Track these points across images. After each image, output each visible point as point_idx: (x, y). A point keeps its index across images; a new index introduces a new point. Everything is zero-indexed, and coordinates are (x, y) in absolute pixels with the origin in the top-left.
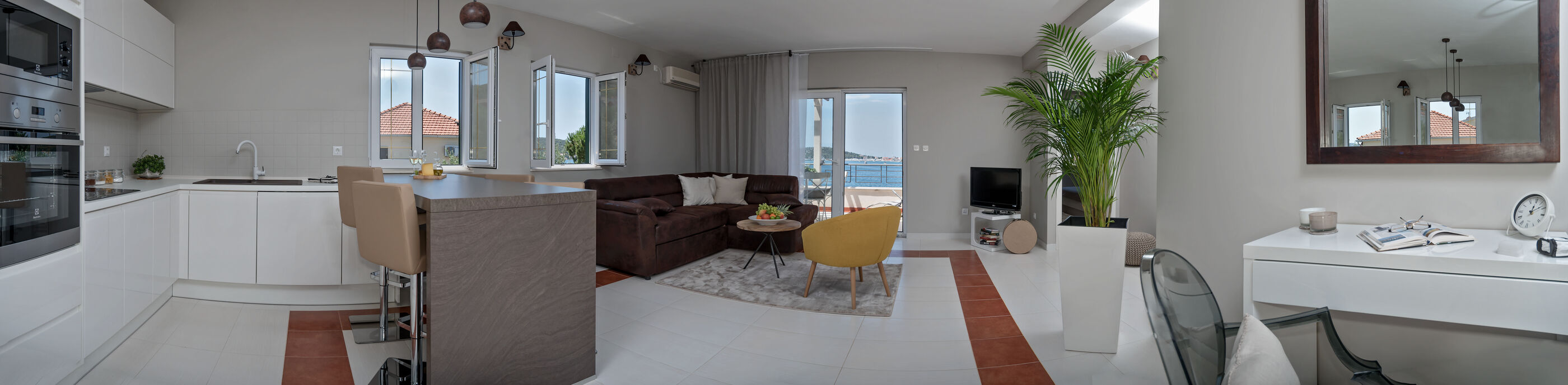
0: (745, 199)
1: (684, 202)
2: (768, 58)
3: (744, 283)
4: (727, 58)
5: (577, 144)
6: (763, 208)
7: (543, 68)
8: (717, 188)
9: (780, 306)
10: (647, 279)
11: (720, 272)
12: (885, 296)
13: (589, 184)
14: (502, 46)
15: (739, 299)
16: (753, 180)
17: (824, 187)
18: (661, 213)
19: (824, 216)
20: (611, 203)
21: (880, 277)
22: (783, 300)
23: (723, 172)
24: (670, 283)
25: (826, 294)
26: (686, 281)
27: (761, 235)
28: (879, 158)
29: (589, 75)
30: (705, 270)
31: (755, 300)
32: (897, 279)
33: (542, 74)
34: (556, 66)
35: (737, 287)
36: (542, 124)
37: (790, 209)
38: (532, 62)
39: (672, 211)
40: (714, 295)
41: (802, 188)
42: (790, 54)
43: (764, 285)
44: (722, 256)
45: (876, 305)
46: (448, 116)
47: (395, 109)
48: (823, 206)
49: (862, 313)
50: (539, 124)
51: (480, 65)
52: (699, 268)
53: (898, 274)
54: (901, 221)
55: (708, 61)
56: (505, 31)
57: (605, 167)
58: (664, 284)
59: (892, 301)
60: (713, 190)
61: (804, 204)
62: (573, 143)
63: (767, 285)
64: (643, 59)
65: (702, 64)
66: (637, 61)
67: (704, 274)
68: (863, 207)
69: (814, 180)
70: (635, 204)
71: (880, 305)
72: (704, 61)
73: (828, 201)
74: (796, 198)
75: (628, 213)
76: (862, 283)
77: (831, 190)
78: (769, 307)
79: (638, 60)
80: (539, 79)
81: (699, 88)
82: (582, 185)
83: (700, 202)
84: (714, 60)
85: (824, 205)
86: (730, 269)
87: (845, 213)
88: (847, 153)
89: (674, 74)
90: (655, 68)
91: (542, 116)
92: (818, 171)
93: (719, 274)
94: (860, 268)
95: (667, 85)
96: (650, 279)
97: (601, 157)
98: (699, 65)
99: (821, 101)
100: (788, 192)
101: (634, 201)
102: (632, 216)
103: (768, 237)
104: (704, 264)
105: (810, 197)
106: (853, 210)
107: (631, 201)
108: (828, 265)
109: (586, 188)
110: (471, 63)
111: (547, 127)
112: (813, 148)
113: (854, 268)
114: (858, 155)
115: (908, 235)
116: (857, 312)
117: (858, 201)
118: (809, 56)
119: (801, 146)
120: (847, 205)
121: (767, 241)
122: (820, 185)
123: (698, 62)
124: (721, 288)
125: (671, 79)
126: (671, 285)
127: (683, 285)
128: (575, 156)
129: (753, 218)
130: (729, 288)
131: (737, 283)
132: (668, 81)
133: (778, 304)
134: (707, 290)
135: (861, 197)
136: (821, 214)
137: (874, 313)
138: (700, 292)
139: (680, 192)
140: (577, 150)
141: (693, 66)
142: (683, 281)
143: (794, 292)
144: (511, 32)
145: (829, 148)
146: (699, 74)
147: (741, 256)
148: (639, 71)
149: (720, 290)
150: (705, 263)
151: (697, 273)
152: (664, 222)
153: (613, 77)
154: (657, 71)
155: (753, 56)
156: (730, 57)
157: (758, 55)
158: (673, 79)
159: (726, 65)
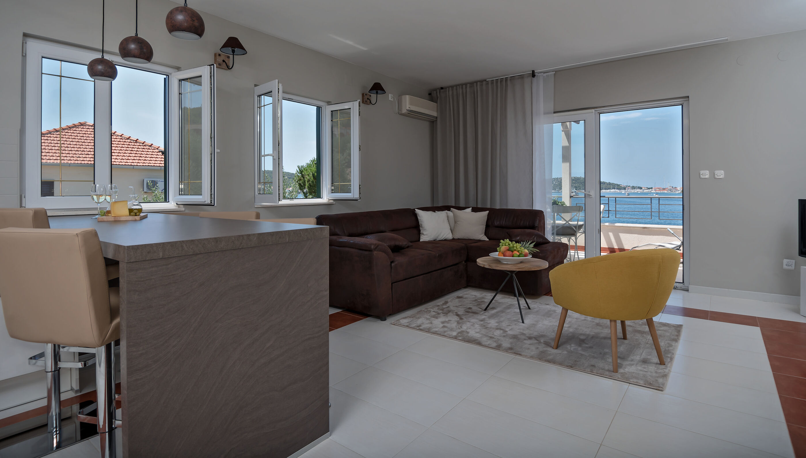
0: (485, 234)
1: (421, 237)
2: (509, 82)
3: (484, 326)
4: (466, 84)
5: (307, 178)
6: (505, 244)
7: (268, 94)
8: (455, 222)
9: (526, 356)
10: (382, 320)
11: (459, 313)
12: (657, 364)
13: (320, 220)
14: (220, 64)
15: (479, 344)
16: (493, 214)
17: (575, 223)
18: (397, 249)
19: (576, 256)
20: (345, 239)
21: (649, 337)
22: (528, 349)
23: (462, 205)
24: (406, 324)
25: (580, 349)
26: (423, 321)
27: (503, 274)
28: (649, 189)
29: (320, 103)
30: (442, 310)
31: (497, 346)
32: (673, 343)
33: (267, 100)
34: (283, 92)
35: (478, 330)
36: (268, 155)
37: (535, 246)
38: (256, 85)
39: (408, 247)
40: (452, 338)
41: (549, 223)
42: (533, 75)
43: (507, 330)
44: (461, 295)
45: (644, 373)
46: (149, 142)
47: (66, 129)
48: (574, 244)
49: (626, 379)
50: (265, 156)
51: (192, 85)
52: (437, 308)
53: (676, 337)
54: (680, 268)
55: (446, 88)
56: (222, 48)
57: (337, 201)
58: (401, 325)
59: (667, 371)
60: (452, 224)
61: (551, 241)
62: (303, 176)
63: (510, 330)
64: (377, 88)
65: (440, 92)
66: (370, 90)
67: (442, 315)
68: (626, 248)
69: (563, 215)
70: (370, 240)
71: (649, 373)
72: (442, 88)
73: (581, 239)
74: (542, 234)
75: (363, 250)
76: (626, 342)
77: (584, 226)
78: (513, 356)
79: (372, 89)
80: (264, 106)
81: (437, 118)
82: (314, 220)
83: (438, 237)
84: (452, 87)
85: (576, 243)
86: (470, 310)
87: (602, 254)
88: (604, 183)
89: (411, 104)
90: (390, 97)
91: (268, 147)
92: (568, 204)
93: (458, 315)
94: (623, 323)
95: (403, 115)
96: (385, 320)
97: (333, 191)
98: (437, 92)
99: (570, 125)
100: (533, 227)
101: (369, 236)
102: (367, 253)
103: (512, 277)
104: (441, 303)
105: (558, 234)
106: (612, 250)
107: (366, 236)
108: (581, 313)
109: (317, 224)
110: (180, 80)
111: (274, 159)
112: (561, 179)
113: (615, 321)
114: (618, 185)
115: (691, 287)
116: (620, 376)
117: (618, 240)
118: (555, 74)
119: (547, 177)
120: (604, 245)
121: (511, 281)
122: (570, 220)
123: (435, 90)
124: (459, 330)
125: (408, 108)
126: (407, 326)
127: (420, 326)
128: (305, 191)
129: (495, 255)
130: (468, 330)
131: (477, 326)
132: (404, 111)
133: (523, 354)
134: (445, 332)
135: (623, 236)
136: (572, 254)
137: (641, 382)
138: (438, 334)
139: (417, 227)
140: (307, 184)
141: (431, 94)
142: (419, 321)
143: (542, 341)
144: (230, 49)
145: (580, 178)
146: (437, 103)
147: (481, 296)
148: (373, 101)
149: (459, 333)
150: (443, 302)
151: (434, 313)
152: (400, 259)
153: (346, 106)
154: (392, 100)
155: (493, 80)
156: (469, 83)
157: (498, 79)
158: (409, 109)
159: (464, 92)
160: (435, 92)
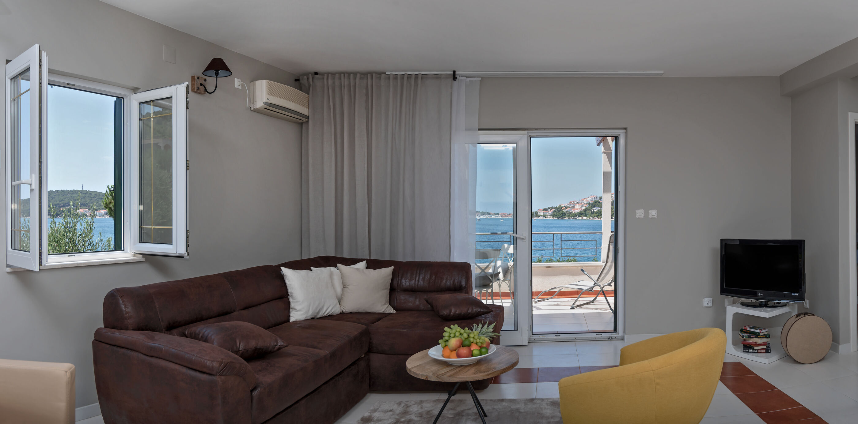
0: (390, 303)
1: (291, 315)
2: (420, 79)
4: (355, 74)
7: (24, 73)
8: (344, 286)
16: (400, 270)
18: (256, 356)
23: (349, 257)
29: (120, 92)
38: (8, 61)
39: (279, 349)
42: (454, 76)
55: (323, 74)
57: (149, 257)
60: (339, 289)
64: (217, 66)
65: (313, 78)
66: (206, 70)
72: (316, 73)
75: (196, 370)
79: (209, 68)
80: (20, 95)
81: (307, 117)
83: (318, 313)
84: (333, 74)
89: (271, 92)
90: (238, 83)
95: (257, 111)
98: (308, 79)
100: (458, 288)
102: (205, 377)
118: (481, 81)
123: (307, 74)
125: (265, 100)
132: (259, 104)
139: (284, 296)
141: (296, 80)
146: (308, 94)
148: (210, 88)
152: (267, 379)
153: (163, 93)
154: (240, 87)
155: (397, 74)
156: (358, 72)
157: (404, 74)
158: (268, 101)
159: (352, 84)
160: (305, 77)
